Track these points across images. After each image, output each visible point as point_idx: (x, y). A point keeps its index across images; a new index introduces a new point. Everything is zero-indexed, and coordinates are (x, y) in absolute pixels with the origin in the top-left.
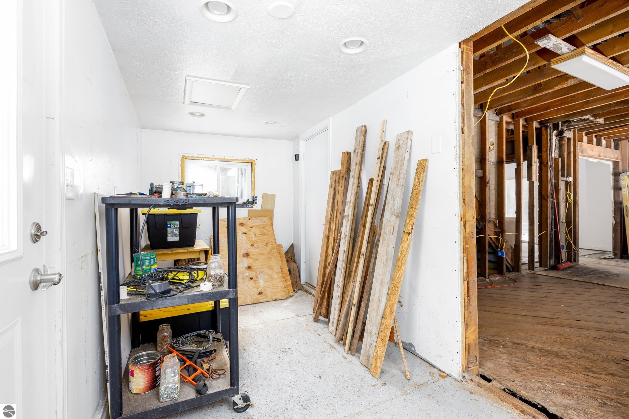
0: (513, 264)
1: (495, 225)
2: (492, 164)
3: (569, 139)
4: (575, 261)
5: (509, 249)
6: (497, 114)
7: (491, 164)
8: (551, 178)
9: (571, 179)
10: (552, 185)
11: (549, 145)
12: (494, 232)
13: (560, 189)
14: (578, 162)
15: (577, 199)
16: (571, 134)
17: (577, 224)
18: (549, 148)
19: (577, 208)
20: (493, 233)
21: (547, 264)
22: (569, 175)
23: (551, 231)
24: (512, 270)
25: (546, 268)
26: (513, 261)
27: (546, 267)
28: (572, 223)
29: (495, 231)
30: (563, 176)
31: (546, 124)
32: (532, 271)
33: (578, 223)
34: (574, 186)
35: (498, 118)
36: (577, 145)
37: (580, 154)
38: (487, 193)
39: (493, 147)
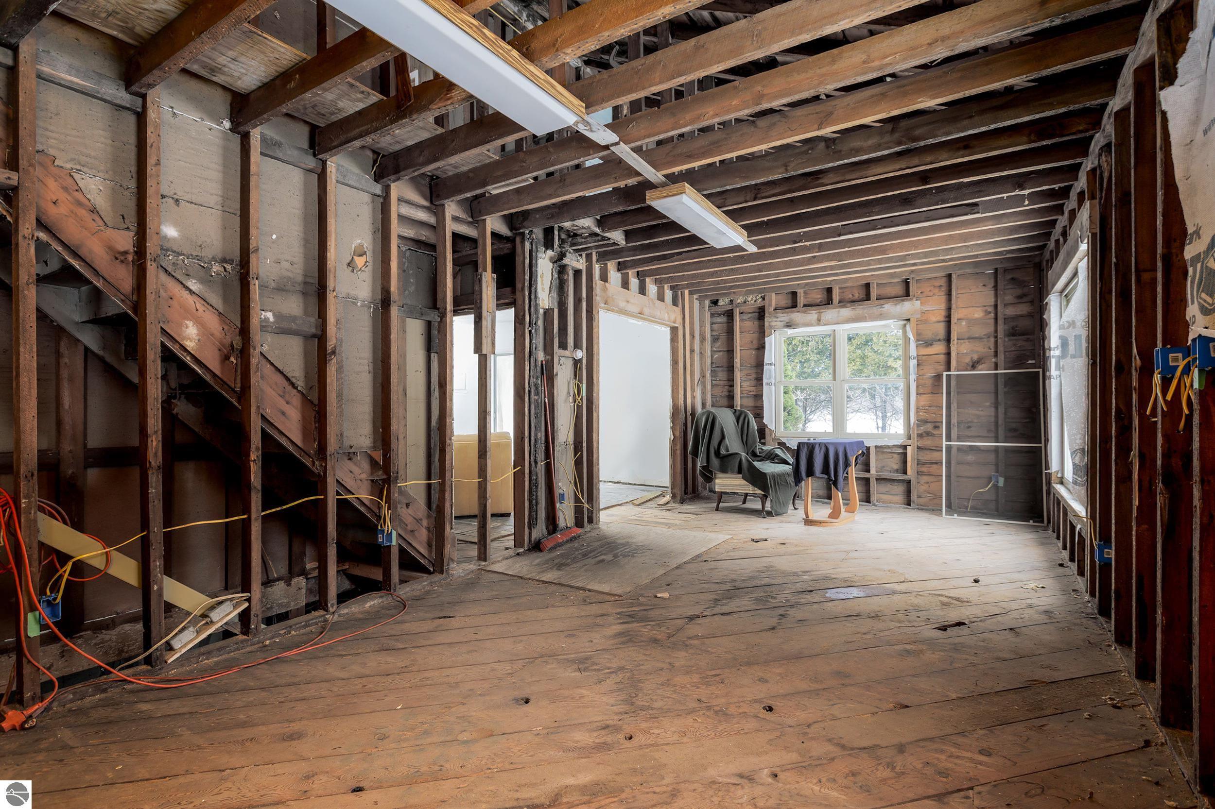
0: (433, 554)
1: (373, 463)
2: (362, 306)
3: (577, 273)
4: (590, 520)
5: (421, 520)
6: (378, 178)
7: (359, 304)
8: (534, 349)
9: (580, 354)
10: (536, 366)
11: (527, 277)
12: (369, 482)
13: (557, 375)
14: (596, 321)
15: (594, 395)
16: (581, 262)
17: (595, 445)
18: (527, 284)
19: (595, 414)
20: (366, 485)
21: (524, 540)
22: (577, 346)
23: (533, 464)
24: (432, 570)
25: (521, 550)
26: (434, 547)
27: (522, 546)
28: (585, 444)
29: (372, 481)
30: (563, 346)
31: (521, 231)
32: (484, 563)
33: (598, 443)
34: (587, 369)
35: (378, 189)
36: (594, 285)
37: (603, 305)
38: (328, 380)
39: (366, 262)
